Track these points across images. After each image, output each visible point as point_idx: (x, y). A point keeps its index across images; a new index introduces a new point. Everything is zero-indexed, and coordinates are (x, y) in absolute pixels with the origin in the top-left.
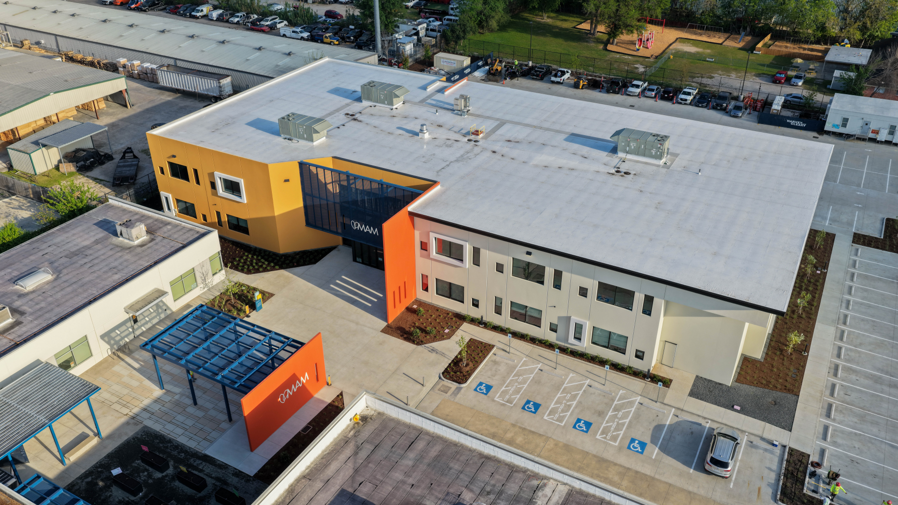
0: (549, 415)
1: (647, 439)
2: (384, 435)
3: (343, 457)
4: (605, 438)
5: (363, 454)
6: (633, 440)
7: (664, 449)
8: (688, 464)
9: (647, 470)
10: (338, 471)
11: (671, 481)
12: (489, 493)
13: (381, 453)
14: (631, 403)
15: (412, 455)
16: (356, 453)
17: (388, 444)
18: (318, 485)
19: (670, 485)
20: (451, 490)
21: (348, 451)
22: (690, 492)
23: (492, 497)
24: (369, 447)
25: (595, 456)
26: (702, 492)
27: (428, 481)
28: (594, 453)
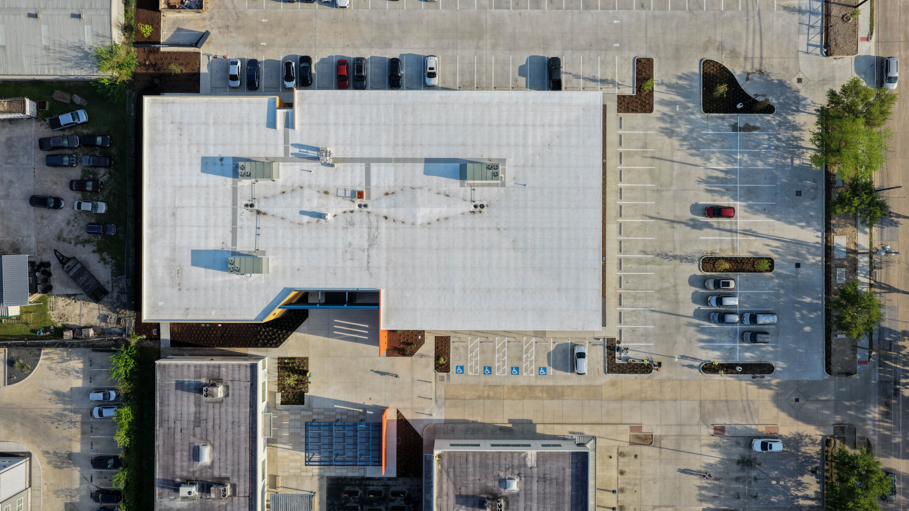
0: (498, 372)
1: (546, 365)
2: (453, 461)
3: (445, 480)
4: (527, 374)
5: (452, 475)
6: (540, 369)
7: (555, 367)
8: (566, 371)
9: (550, 383)
10: (448, 488)
11: (562, 384)
12: (509, 469)
13: (458, 470)
14: (531, 344)
15: (470, 465)
16: (448, 476)
17: (458, 465)
18: (445, 498)
19: (562, 386)
20: (495, 475)
21: (445, 477)
22: (571, 386)
23: (511, 470)
24: (451, 470)
25: (527, 386)
26: (576, 383)
27: (483, 475)
28: (526, 384)
